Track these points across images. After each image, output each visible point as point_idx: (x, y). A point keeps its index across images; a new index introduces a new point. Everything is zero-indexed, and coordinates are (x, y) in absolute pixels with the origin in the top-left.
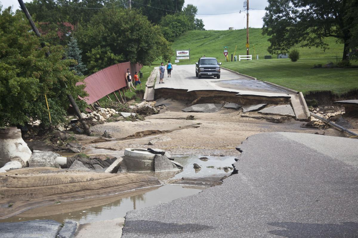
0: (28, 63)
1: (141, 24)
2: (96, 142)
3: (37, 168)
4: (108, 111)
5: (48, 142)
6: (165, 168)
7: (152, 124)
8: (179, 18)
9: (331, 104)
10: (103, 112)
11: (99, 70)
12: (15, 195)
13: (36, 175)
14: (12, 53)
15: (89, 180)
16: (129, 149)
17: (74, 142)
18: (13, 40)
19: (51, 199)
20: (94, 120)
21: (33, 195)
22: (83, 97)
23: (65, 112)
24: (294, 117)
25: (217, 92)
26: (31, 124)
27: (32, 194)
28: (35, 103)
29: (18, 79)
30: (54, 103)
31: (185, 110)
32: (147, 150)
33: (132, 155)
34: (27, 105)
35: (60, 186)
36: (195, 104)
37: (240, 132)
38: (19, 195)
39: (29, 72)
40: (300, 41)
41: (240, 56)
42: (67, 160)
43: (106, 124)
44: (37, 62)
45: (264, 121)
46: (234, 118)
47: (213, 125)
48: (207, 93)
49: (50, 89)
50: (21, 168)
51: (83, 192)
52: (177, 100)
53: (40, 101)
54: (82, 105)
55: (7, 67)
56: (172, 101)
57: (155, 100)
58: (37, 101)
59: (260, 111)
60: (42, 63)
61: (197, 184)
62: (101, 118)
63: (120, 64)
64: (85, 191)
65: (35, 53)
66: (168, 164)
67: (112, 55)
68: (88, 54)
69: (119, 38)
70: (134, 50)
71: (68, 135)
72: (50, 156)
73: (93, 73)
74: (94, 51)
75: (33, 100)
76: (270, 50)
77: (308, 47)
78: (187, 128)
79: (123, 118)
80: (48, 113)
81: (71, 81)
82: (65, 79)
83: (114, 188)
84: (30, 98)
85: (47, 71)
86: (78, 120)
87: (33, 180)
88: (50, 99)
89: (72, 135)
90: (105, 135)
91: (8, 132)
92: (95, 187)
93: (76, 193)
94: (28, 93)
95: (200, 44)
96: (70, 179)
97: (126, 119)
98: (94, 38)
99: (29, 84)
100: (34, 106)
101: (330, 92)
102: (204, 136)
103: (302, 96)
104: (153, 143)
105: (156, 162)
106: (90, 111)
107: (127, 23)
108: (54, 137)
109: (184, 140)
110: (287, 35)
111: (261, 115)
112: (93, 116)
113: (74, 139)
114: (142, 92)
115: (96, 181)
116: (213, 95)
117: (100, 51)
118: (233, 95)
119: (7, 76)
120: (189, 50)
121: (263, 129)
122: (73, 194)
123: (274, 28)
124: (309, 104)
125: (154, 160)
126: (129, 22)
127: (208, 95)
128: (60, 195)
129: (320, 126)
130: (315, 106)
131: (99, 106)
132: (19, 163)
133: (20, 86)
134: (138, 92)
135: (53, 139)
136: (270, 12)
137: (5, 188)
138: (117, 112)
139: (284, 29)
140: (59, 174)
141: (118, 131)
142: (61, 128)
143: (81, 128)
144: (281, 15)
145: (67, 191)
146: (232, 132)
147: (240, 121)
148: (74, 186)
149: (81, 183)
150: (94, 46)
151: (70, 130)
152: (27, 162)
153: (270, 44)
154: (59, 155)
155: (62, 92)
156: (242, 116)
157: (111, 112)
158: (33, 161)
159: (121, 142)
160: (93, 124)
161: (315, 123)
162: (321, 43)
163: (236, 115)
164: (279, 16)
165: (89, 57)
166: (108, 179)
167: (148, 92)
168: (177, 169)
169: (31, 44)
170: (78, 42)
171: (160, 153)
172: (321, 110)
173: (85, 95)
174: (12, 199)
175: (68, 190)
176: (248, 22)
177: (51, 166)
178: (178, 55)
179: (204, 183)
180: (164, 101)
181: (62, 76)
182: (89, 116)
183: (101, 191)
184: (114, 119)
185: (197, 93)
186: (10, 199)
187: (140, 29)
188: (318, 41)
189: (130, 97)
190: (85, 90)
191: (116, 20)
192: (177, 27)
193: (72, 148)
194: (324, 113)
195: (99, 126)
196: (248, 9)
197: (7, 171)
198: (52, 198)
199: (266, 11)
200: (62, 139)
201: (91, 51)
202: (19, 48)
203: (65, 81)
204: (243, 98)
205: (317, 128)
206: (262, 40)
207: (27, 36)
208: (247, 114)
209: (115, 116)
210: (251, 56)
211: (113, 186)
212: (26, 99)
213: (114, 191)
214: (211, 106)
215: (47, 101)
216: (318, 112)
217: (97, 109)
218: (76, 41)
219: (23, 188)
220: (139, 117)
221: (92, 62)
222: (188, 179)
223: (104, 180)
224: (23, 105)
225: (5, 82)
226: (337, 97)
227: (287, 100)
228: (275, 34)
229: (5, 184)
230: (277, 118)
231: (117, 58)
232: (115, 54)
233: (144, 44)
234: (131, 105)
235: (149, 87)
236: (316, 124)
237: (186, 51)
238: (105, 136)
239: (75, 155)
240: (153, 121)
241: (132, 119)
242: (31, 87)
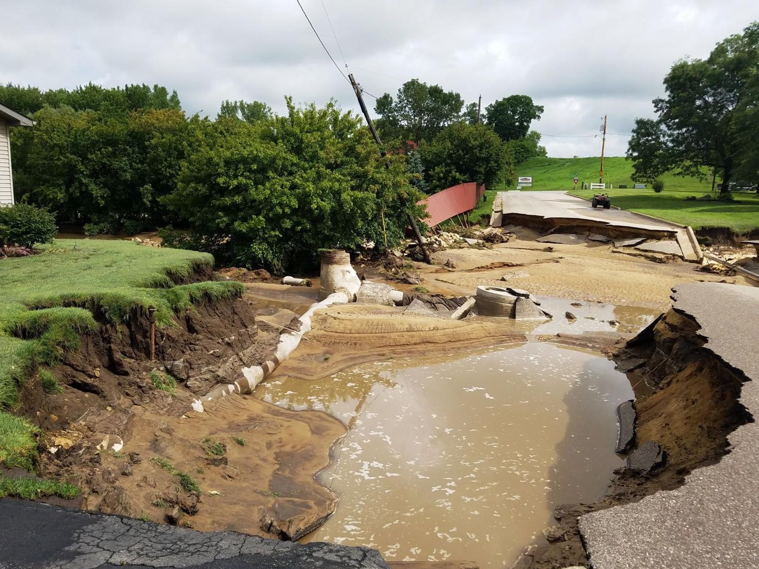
0: (365, 175)
1: (492, 141)
2: (437, 272)
3: (367, 305)
4: (451, 236)
5: (381, 269)
6: (529, 315)
7: (502, 255)
8: (523, 143)
9: (729, 243)
10: (445, 237)
11: (441, 190)
12: (335, 343)
13: (363, 317)
14: (348, 163)
15: (432, 328)
16: (483, 288)
17: (412, 270)
18: (350, 147)
19: (380, 353)
20: (435, 245)
21: (357, 345)
22: (423, 219)
23: (403, 236)
24: (682, 257)
25: (581, 221)
26: (365, 246)
27: (355, 344)
28: (369, 223)
29: (352, 193)
30: (391, 223)
31: (539, 239)
32: (505, 289)
33: (486, 295)
34: (360, 224)
35: (393, 335)
36: (552, 233)
37: (618, 272)
38: (339, 343)
39: (365, 186)
40: (672, 168)
41: (592, 184)
42: (404, 295)
43: (448, 251)
44: (375, 174)
45: (643, 259)
46: (602, 252)
47: (579, 260)
48: (568, 221)
49: (388, 207)
50: (346, 304)
51: (423, 346)
52: (529, 227)
53: (376, 221)
54: (423, 228)
55: (340, 178)
56: (523, 228)
57: (503, 226)
58: (372, 220)
59: (637, 247)
60: (381, 175)
61: (580, 345)
62: (442, 244)
63: (466, 184)
64: (427, 344)
65: (373, 163)
66: (534, 311)
67: (457, 174)
68: (431, 173)
69: (467, 156)
70: (482, 170)
71: (405, 262)
72: (382, 290)
73: (435, 193)
74: (437, 169)
75: (367, 219)
76: (634, 178)
77: (681, 177)
78: (547, 262)
79: (468, 246)
80: (384, 235)
81: (412, 199)
82: (406, 196)
83: (465, 342)
84: (364, 216)
85: (386, 185)
86: (417, 245)
87: (359, 324)
88: (387, 219)
89: (409, 261)
90: (447, 264)
91: (334, 255)
92: (440, 340)
93: (415, 346)
94: (362, 210)
95: (543, 171)
96: (407, 326)
97: (471, 246)
98: (437, 155)
99: (364, 200)
100: (368, 226)
101: (728, 229)
102: (572, 274)
103: (692, 232)
104: (507, 279)
105: (517, 307)
106: (431, 235)
107: (476, 139)
108: (389, 264)
109: (547, 277)
110: (656, 161)
111: (638, 252)
112: (434, 241)
113: (411, 267)
114: (489, 217)
115: (441, 331)
116: (575, 224)
117: (444, 169)
118: (601, 225)
119: (340, 189)
120: (532, 177)
121: (646, 270)
122: (410, 347)
123: (640, 152)
124: (700, 242)
125: (515, 304)
126: (479, 139)
127: (569, 223)
128: (393, 348)
129: (722, 271)
130: (708, 245)
131: (440, 230)
132: (346, 296)
133: (353, 201)
134: (483, 216)
135: (388, 266)
136: (637, 135)
137: (322, 332)
138: (462, 238)
139: (652, 154)
140: (394, 316)
141: (463, 261)
142: (398, 254)
143: (420, 254)
144: (650, 138)
145: (401, 343)
146: (607, 271)
147: (612, 258)
148: (412, 337)
149: (421, 332)
150: (438, 164)
151: (408, 256)
152: (355, 295)
153: (634, 171)
154: (394, 288)
155: (402, 212)
156: (614, 252)
157: (455, 238)
158: (362, 294)
159: (468, 274)
160: (434, 251)
161: (714, 266)
162: (698, 172)
163: (605, 250)
164: (647, 140)
165: (432, 176)
166: (458, 329)
167: (494, 217)
168: (545, 318)
169: (369, 153)
170: (421, 158)
171: (523, 295)
172: (715, 250)
173: (427, 216)
174: (330, 349)
175: (403, 341)
176: (603, 147)
177: (383, 304)
178: (520, 181)
179: (590, 345)
180: (513, 229)
181: (403, 191)
182: (429, 240)
183: (448, 346)
184: (457, 245)
185: (555, 221)
186: (327, 348)
187: (490, 146)
188: (693, 169)
189: (474, 222)
190: (426, 210)
191: (464, 135)
192: (520, 153)
193: (409, 279)
194: (719, 254)
195: (440, 252)
196: (604, 133)
197: (329, 306)
198: (382, 351)
199: (632, 134)
200: (397, 267)
201: (434, 169)
202: (357, 158)
203: (406, 199)
204: (615, 230)
205: (718, 273)
206: (613, 169)
207: (366, 144)
208: (621, 250)
209: (459, 243)
210: (604, 184)
211: (463, 340)
212: (359, 217)
213: (465, 347)
214: (572, 237)
215: (385, 221)
216: (711, 252)
217: (438, 233)
218: (419, 156)
219: (345, 335)
220: (487, 245)
221: (434, 181)
222: (566, 337)
223: (452, 330)
224: (356, 224)
225: (337, 196)
226: (737, 236)
227: (672, 235)
228: (641, 160)
229: (323, 327)
230: (660, 257)
231: (462, 178)
232: (460, 174)
233: (493, 164)
234: (476, 230)
235: (496, 212)
236: (715, 269)
237: (528, 178)
238: (448, 266)
239: (413, 287)
240: (504, 251)
241: (478, 246)
242: (366, 203)
